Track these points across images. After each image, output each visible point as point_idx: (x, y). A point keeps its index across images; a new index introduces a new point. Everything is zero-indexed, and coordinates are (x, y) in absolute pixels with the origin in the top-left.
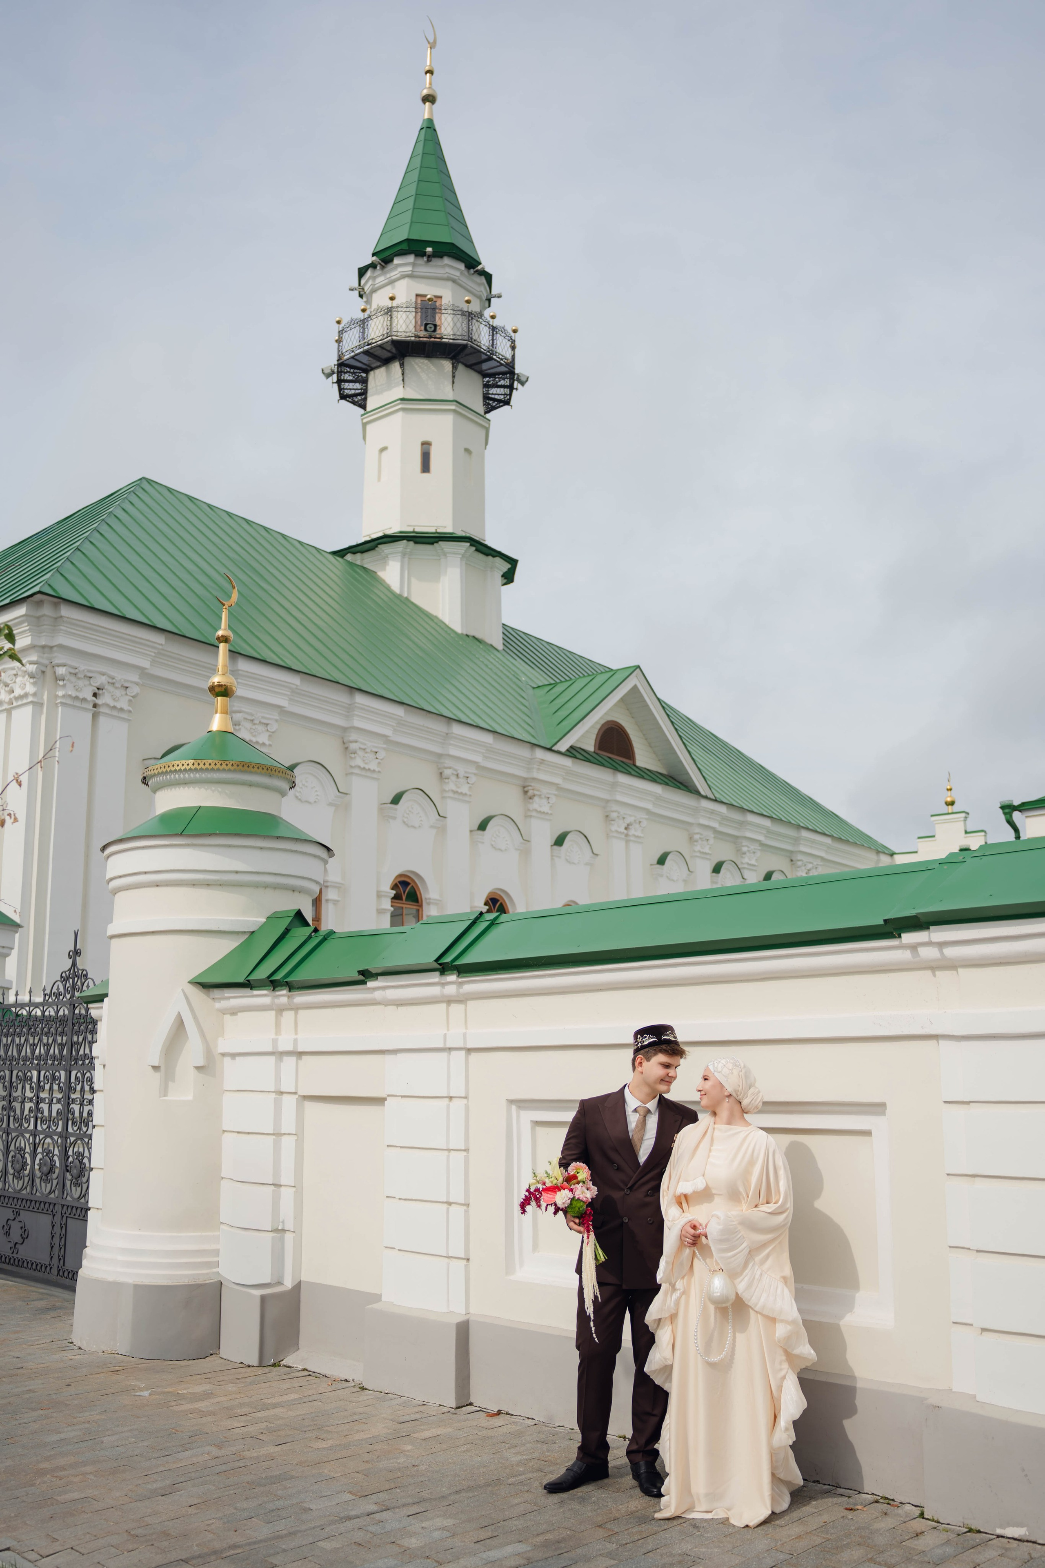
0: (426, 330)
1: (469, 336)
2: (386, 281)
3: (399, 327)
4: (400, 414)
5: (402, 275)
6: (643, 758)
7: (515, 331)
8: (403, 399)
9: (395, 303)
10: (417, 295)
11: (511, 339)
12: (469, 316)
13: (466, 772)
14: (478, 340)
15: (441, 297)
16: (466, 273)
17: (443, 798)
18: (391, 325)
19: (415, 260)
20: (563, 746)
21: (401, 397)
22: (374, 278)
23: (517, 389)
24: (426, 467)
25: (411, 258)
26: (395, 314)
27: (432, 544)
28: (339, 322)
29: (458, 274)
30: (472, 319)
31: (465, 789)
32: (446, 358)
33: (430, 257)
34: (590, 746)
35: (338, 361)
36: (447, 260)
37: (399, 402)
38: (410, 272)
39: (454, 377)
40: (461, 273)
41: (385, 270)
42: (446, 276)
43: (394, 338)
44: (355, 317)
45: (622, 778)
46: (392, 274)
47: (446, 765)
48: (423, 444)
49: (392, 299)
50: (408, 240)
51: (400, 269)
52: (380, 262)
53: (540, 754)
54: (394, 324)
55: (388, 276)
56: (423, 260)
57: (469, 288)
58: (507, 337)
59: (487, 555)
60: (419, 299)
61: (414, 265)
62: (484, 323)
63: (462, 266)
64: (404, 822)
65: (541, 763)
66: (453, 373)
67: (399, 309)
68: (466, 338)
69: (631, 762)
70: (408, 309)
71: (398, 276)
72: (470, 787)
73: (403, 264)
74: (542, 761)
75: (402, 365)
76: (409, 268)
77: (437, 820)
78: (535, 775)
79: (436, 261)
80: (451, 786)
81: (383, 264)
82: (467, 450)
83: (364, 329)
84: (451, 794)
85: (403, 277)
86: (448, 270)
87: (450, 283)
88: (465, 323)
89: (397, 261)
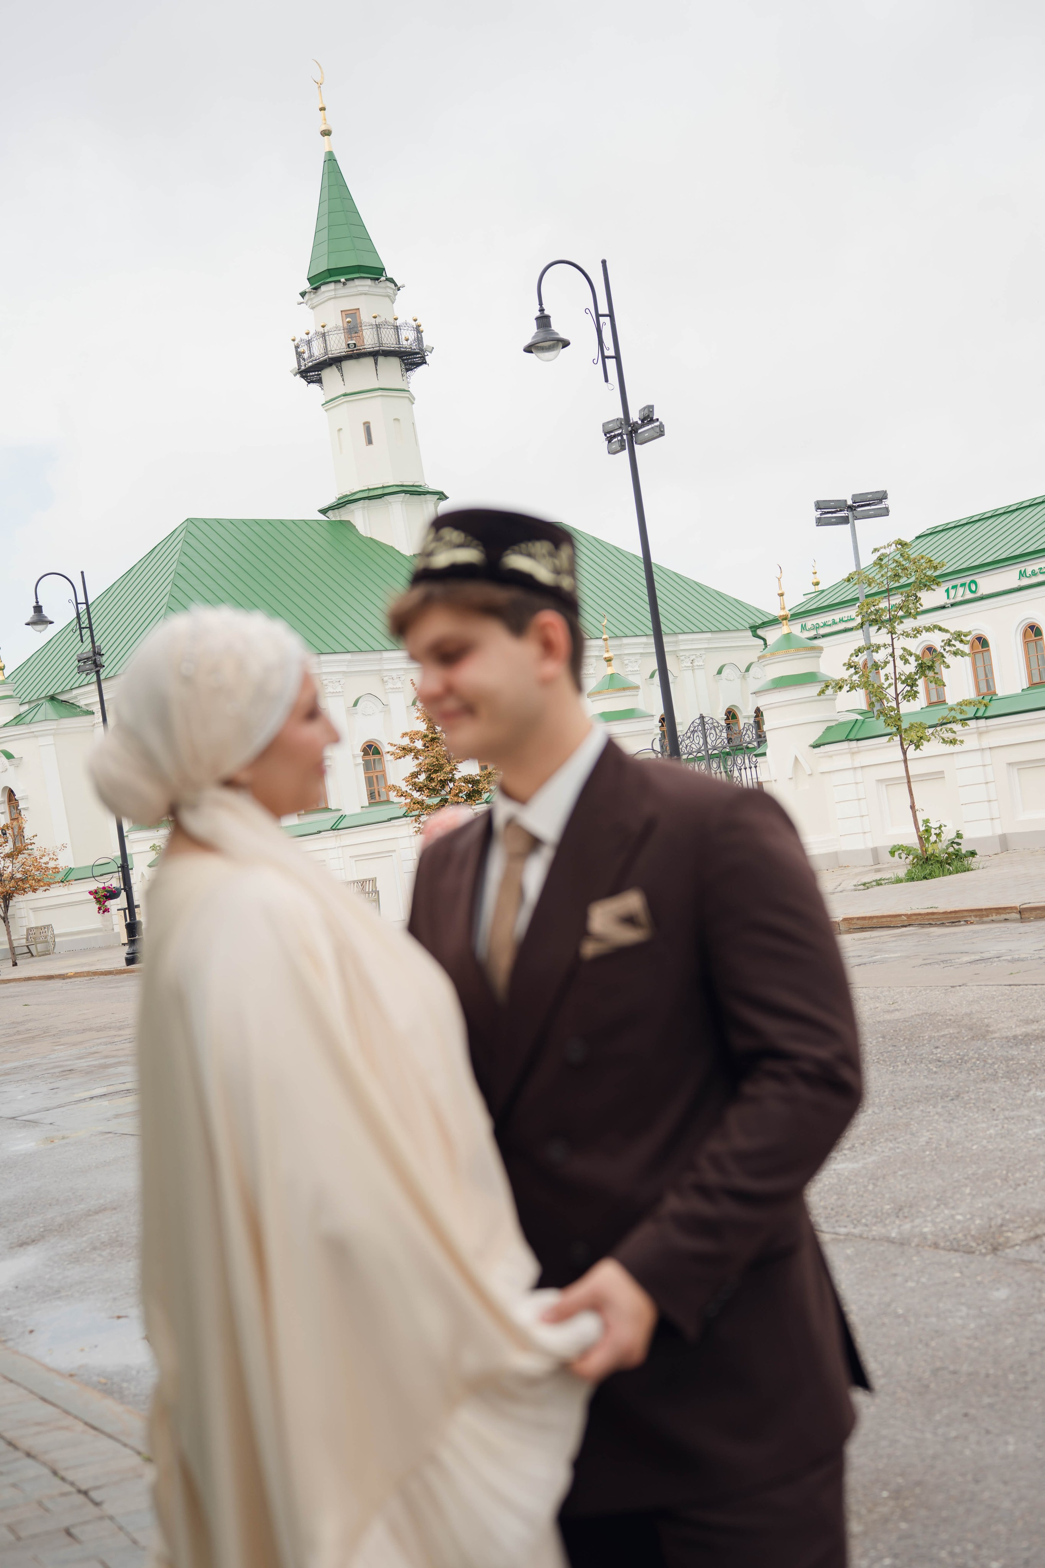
0: (349, 347)
4: (345, 405)
7: (415, 320)
8: (345, 395)
9: (326, 329)
10: (341, 311)
11: (413, 328)
12: (377, 328)
16: (373, 285)
18: (326, 347)
19: (335, 285)
21: (343, 392)
22: (311, 299)
23: (427, 355)
24: (370, 441)
25: (332, 286)
27: (381, 498)
28: (294, 340)
29: (367, 288)
30: (380, 328)
32: (369, 356)
33: (344, 284)
35: (298, 370)
36: (357, 282)
37: (343, 397)
38: (334, 296)
39: (377, 370)
40: (369, 286)
41: (317, 294)
43: (330, 355)
44: (303, 338)
48: (364, 424)
49: (323, 327)
51: (327, 294)
54: (328, 346)
56: (340, 285)
58: (409, 329)
59: (420, 495)
60: (344, 313)
61: (335, 290)
63: (369, 282)
66: (376, 367)
68: (377, 345)
73: (327, 290)
75: (340, 370)
76: (333, 293)
79: (350, 284)
81: (315, 291)
82: (396, 420)
83: (310, 348)
86: (360, 289)
89: (323, 288)
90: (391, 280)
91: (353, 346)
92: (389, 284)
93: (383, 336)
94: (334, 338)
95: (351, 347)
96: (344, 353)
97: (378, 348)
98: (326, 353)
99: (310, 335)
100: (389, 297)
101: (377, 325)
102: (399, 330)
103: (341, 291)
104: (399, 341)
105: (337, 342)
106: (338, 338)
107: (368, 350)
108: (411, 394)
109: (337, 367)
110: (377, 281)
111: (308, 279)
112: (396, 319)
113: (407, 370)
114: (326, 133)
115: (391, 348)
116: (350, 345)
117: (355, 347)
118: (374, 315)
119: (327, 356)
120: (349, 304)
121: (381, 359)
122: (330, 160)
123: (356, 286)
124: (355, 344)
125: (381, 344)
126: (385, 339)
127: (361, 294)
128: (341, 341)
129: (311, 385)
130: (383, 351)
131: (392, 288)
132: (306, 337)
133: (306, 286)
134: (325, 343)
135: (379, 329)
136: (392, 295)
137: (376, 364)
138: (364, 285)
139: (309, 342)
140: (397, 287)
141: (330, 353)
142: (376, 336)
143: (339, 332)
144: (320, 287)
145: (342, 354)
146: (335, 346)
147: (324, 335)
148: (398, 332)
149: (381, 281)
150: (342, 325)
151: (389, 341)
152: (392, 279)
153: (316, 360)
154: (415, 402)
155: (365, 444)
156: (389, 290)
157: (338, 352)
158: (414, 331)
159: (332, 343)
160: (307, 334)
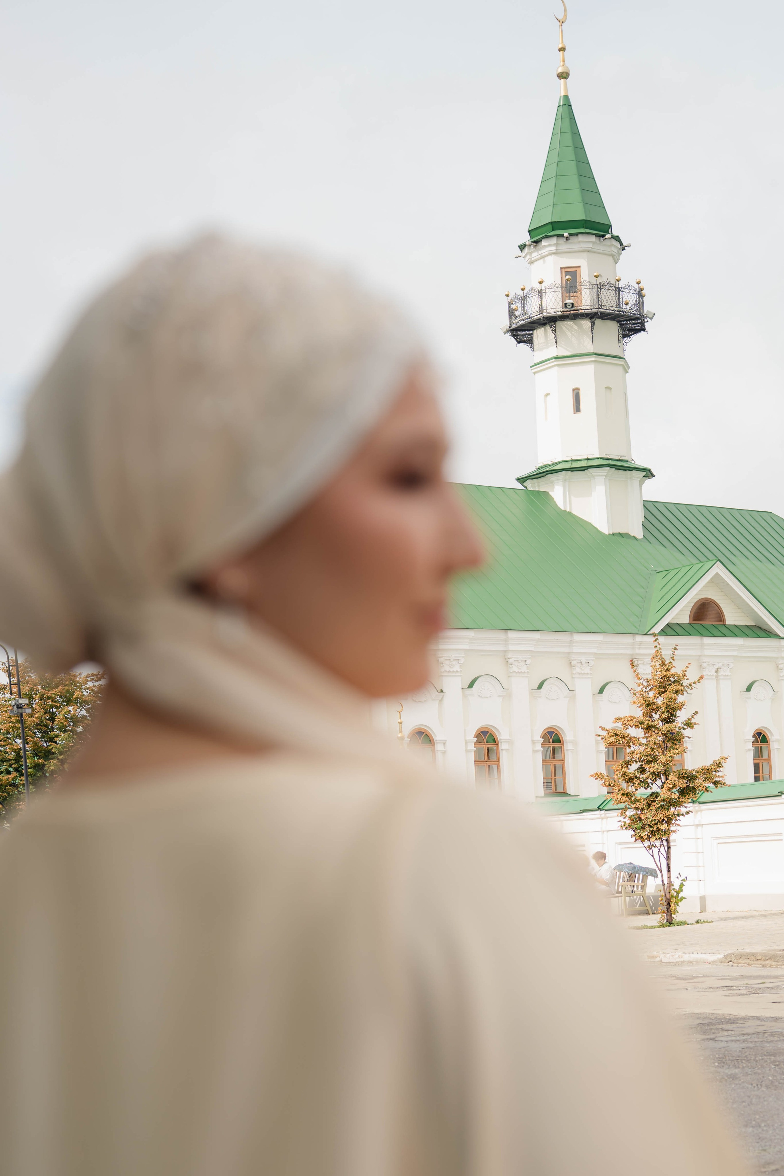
0: (566, 307)
1: (599, 304)
2: (539, 256)
3: (547, 305)
5: (549, 253)
6: (731, 618)
9: (543, 286)
10: (561, 268)
11: (636, 291)
12: (598, 288)
13: (586, 660)
14: (607, 305)
15: (580, 267)
16: (598, 241)
17: (573, 678)
18: (541, 305)
19: (557, 240)
20: (657, 629)
25: (554, 240)
26: (544, 295)
29: (591, 245)
30: (601, 289)
31: (587, 670)
34: (685, 619)
38: (555, 251)
40: (594, 243)
41: (538, 247)
42: (581, 249)
45: (708, 640)
46: (542, 251)
47: (572, 658)
50: (552, 223)
52: (533, 243)
53: (639, 638)
54: (544, 304)
55: (540, 253)
56: (562, 240)
57: (602, 251)
58: (632, 292)
60: (564, 271)
61: (557, 245)
62: (611, 289)
63: (593, 239)
64: (547, 698)
65: (641, 644)
67: (547, 290)
69: (722, 623)
70: (553, 290)
71: (547, 253)
72: (591, 669)
74: (641, 643)
76: (554, 248)
77: (568, 693)
78: (637, 651)
80: (578, 670)
81: (535, 244)
84: (577, 675)
85: (551, 254)
86: (582, 245)
87: (585, 254)
88: (595, 294)
89: (544, 243)
90: (617, 239)
91: (571, 306)
92: (614, 242)
93: (603, 297)
94: (551, 296)
95: (568, 307)
96: (560, 313)
97: (597, 310)
98: (541, 312)
99: (525, 291)
100: (613, 256)
101: (597, 285)
102: (621, 292)
103: (564, 246)
104: (619, 305)
105: (553, 300)
106: (555, 296)
107: (586, 311)
108: (626, 362)
109: (551, 328)
110: (602, 238)
111: (529, 231)
112: (618, 280)
113: (624, 336)
115: (610, 311)
116: (567, 305)
117: (573, 307)
118: (595, 274)
119: (542, 315)
120: (570, 262)
121: (598, 322)
122: (566, 105)
123: (580, 242)
124: (572, 304)
125: (600, 306)
126: (605, 301)
127: (584, 251)
128: (558, 300)
129: (521, 345)
130: (602, 313)
131: (617, 247)
132: (521, 293)
133: (526, 239)
134: (541, 301)
135: (599, 289)
136: (616, 254)
137: (593, 326)
138: (589, 241)
139: (523, 299)
140: (622, 247)
141: (545, 311)
142: (595, 297)
143: (557, 290)
144: (542, 240)
145: (558, 313)
146: (551, 304)
147: (540, 292)
148: (619, 294)
149: (606, 239)
150: (560, 283)
151: (609, 302)
152: (618, 237)
153: (529, 318)
154: (629, 371)
155: (573, 413)
156: (614, 249)
157: (554, 311)
158: (636, 294)
159: (548, 301)
160: (523, 289)
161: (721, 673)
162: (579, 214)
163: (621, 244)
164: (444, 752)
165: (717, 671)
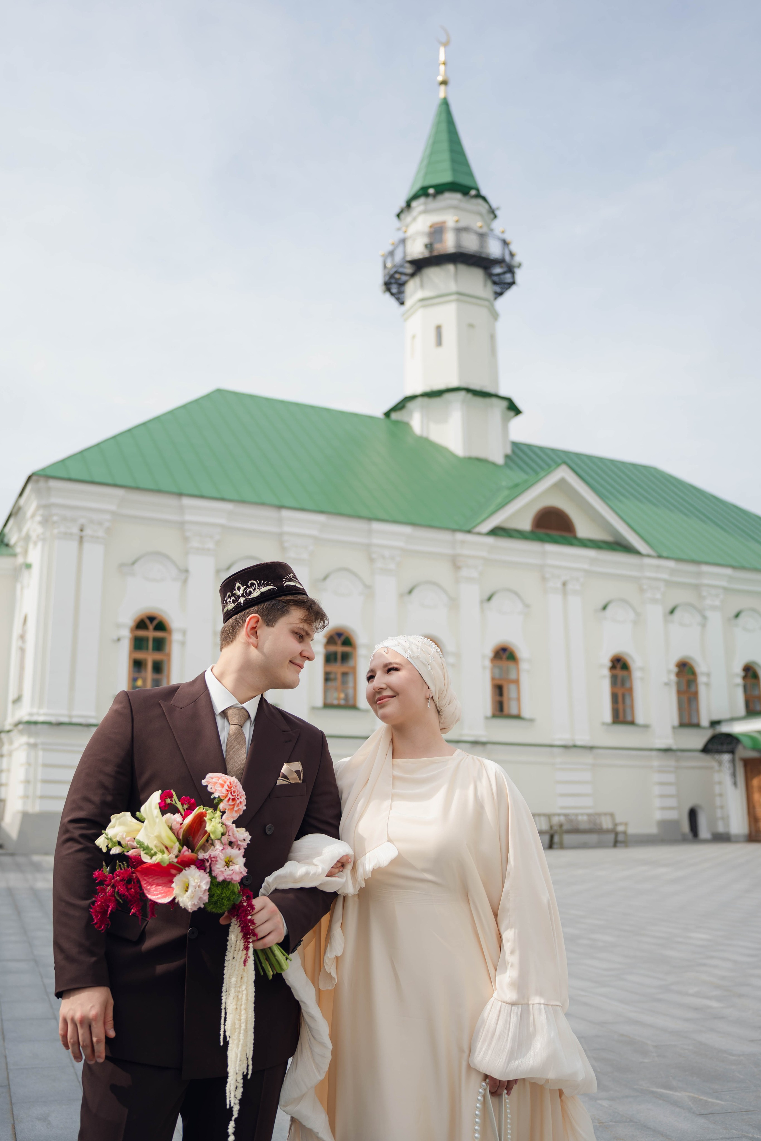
114: (444, 83)
161: (570, 587)
162: (446, 177)
163: (490, 207)
164: (183, 644)
165: (564, 584)
